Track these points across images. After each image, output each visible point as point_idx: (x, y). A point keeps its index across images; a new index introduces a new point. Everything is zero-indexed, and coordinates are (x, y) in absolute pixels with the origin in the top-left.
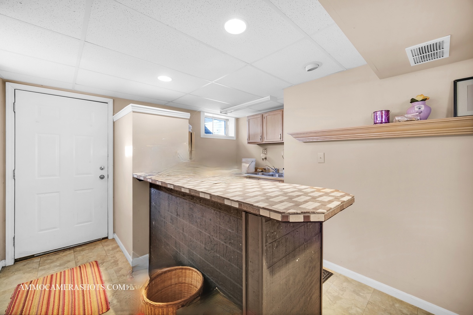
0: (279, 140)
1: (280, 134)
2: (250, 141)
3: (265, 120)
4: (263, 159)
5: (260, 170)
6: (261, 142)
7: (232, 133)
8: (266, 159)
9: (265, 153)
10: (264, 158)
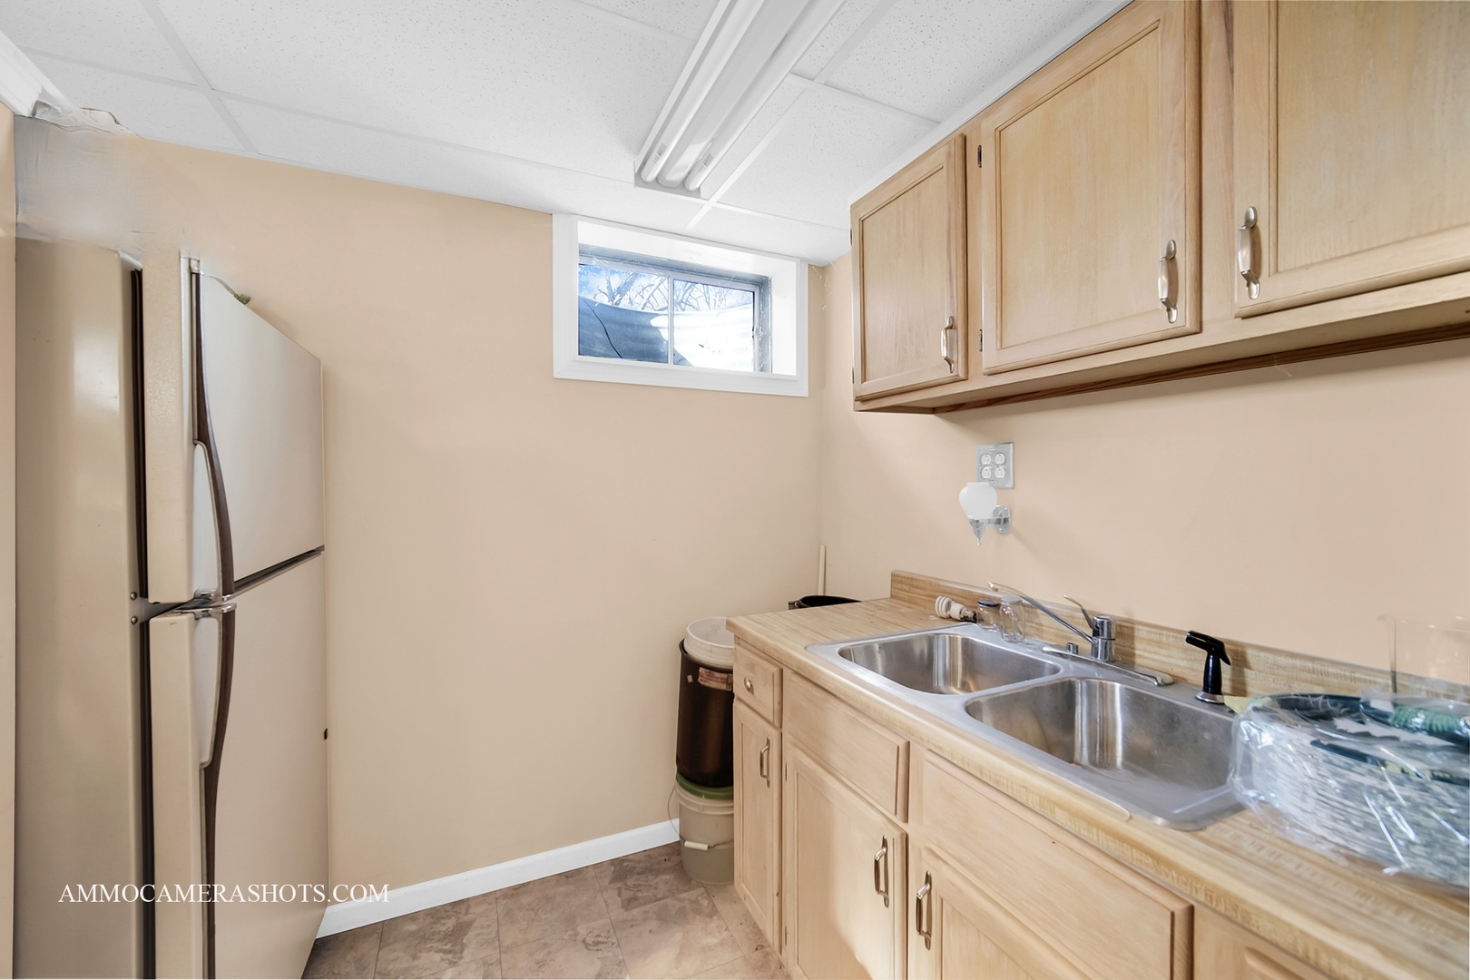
0: (1158, 323)
1: (1171, 259)
2: (871, 387)
3: (983, 179)
4: (976, 523)
5: (956, 609)
6: (956, 381)
7: (787, 358)
8: (1002, 522)
9: (1000, 474)
10: (985, 513)
